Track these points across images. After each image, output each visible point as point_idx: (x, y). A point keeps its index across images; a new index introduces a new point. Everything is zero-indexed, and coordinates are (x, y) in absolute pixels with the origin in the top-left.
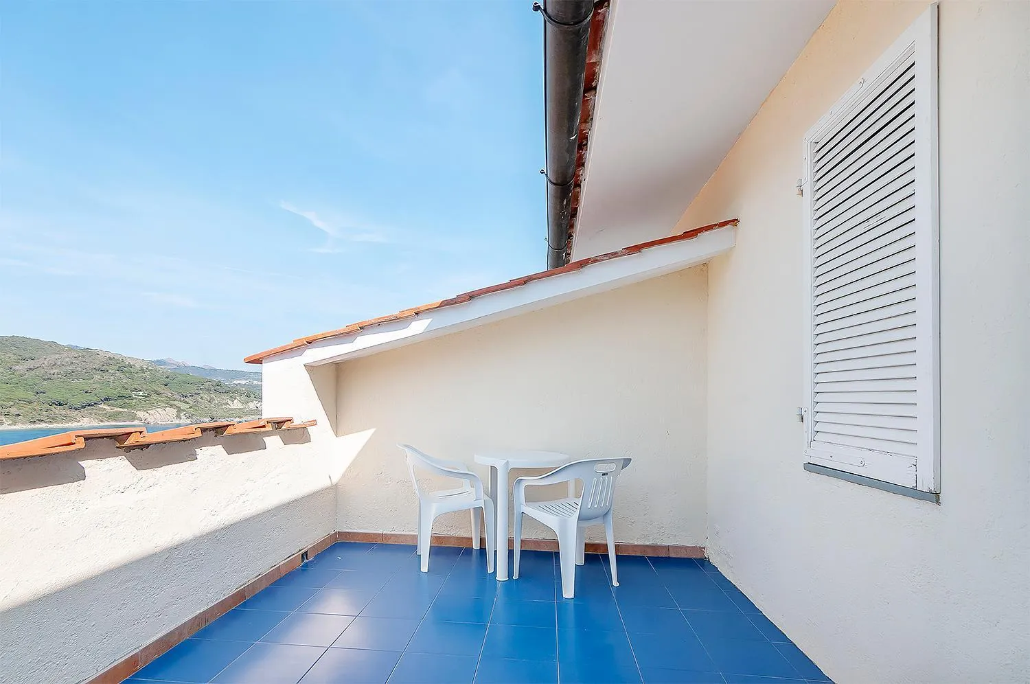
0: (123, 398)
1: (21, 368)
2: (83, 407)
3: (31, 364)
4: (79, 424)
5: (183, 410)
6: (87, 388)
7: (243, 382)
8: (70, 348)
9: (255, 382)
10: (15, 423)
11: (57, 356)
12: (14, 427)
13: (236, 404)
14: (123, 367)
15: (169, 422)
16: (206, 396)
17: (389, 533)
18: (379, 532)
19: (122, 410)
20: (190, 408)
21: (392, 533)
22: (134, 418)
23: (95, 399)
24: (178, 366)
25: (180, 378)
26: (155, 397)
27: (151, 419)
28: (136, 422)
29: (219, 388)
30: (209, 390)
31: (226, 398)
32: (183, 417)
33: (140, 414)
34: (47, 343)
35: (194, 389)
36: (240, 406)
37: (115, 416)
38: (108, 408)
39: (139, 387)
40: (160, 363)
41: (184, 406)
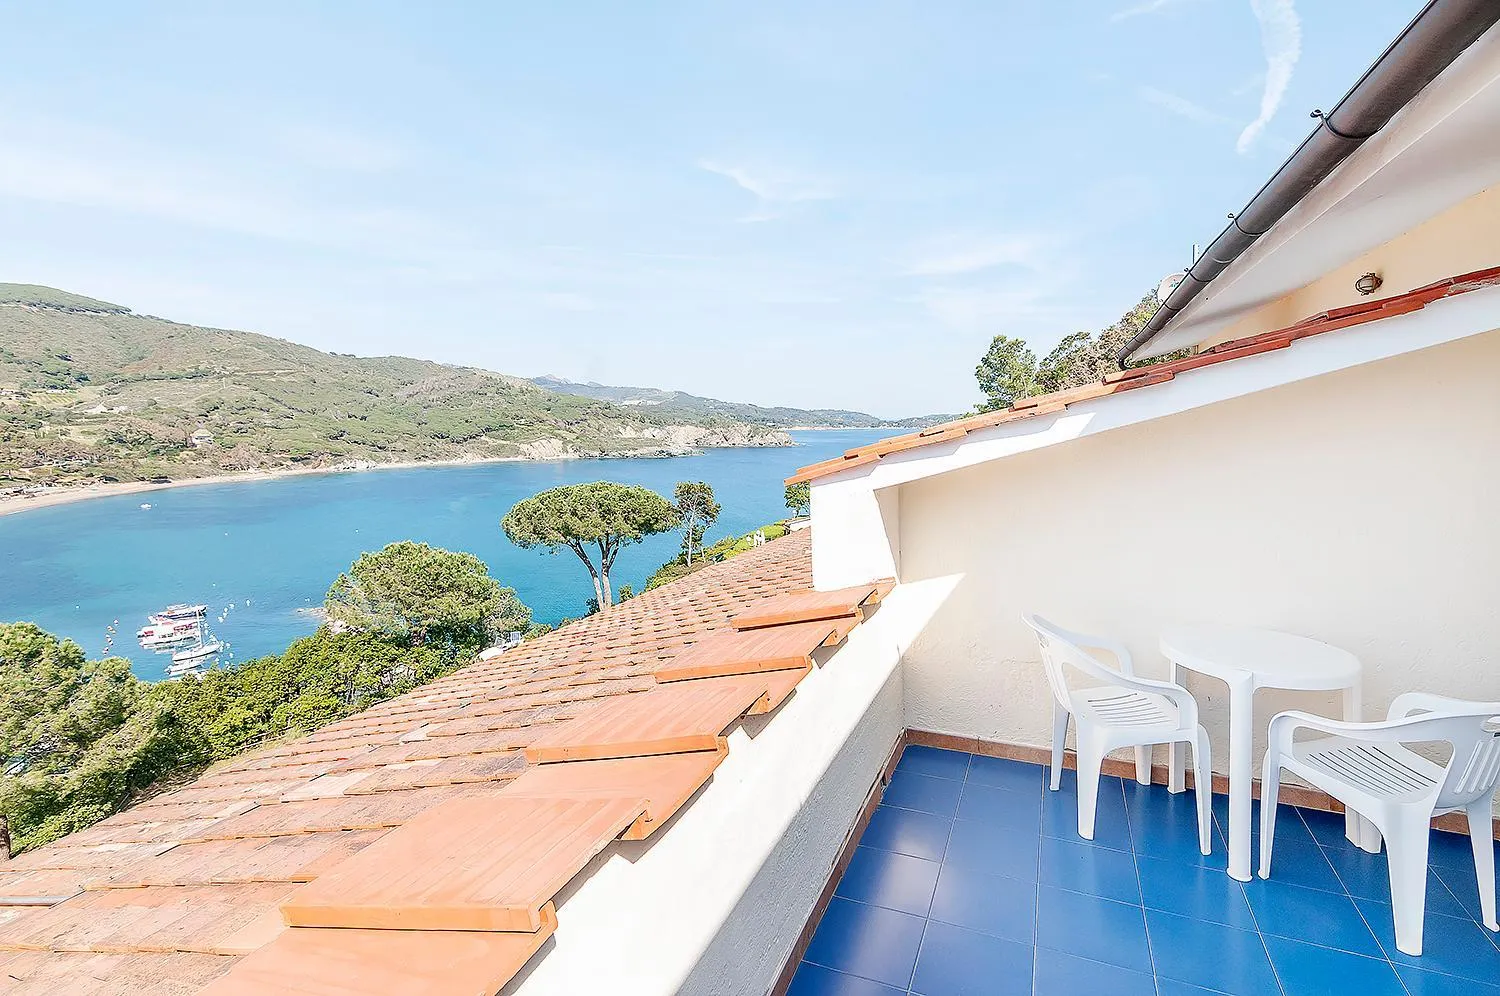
0: (501, 428)
1: (401, 394)
2: (465, 440)
3: (409, 389)
4: (463, 460)
5: (570, 442)
6: (467, 418)
7: (636, 402)
8: (446, 368)
9: (649, 402)
10: (401, 460)
11: (435, 378)
12: (400, 465)
13: (629, 433)
14: (503, 389)
15: (555, 457)
16: (592, 423)
17: (989, 739)
18: (971, 736)
19: (504, 442)
20: (577, 438)
21: (993, 740)
22: (517, 452)
23: (476, 430)
24: (560, 384)
25: (564, 400)
26: (538, 425)
27: (535, 454)
28: (520, 458)
29: (607, 412)
30: (596, 415)
31: (616, 424)
32: (570, 450)
33: (524, 447)
34: (422, 363)
35: (579, 414)
36: (633, 435)
37: (497, 451)
38: (490, 441)
39: (520, 414)
40: (540, 381)
41: (571, 437)
